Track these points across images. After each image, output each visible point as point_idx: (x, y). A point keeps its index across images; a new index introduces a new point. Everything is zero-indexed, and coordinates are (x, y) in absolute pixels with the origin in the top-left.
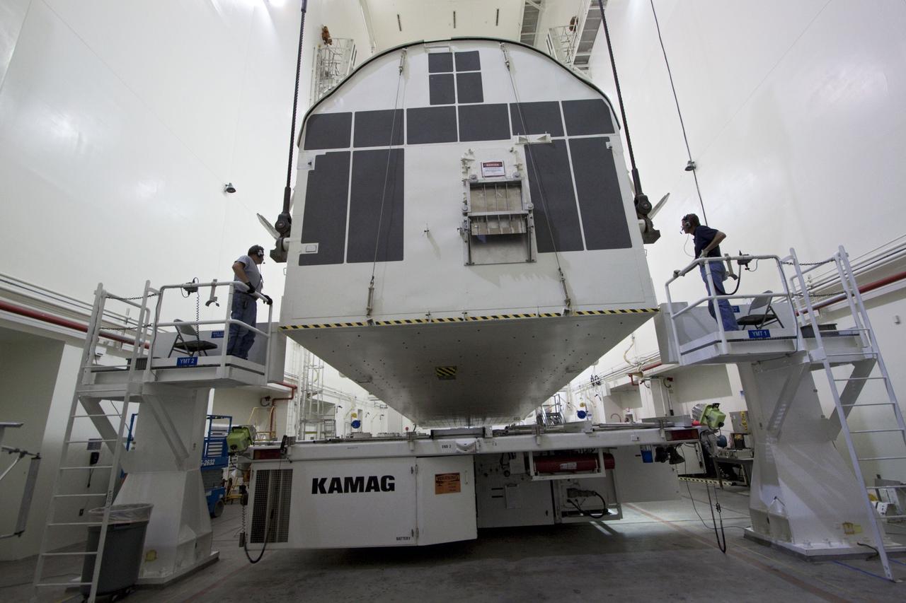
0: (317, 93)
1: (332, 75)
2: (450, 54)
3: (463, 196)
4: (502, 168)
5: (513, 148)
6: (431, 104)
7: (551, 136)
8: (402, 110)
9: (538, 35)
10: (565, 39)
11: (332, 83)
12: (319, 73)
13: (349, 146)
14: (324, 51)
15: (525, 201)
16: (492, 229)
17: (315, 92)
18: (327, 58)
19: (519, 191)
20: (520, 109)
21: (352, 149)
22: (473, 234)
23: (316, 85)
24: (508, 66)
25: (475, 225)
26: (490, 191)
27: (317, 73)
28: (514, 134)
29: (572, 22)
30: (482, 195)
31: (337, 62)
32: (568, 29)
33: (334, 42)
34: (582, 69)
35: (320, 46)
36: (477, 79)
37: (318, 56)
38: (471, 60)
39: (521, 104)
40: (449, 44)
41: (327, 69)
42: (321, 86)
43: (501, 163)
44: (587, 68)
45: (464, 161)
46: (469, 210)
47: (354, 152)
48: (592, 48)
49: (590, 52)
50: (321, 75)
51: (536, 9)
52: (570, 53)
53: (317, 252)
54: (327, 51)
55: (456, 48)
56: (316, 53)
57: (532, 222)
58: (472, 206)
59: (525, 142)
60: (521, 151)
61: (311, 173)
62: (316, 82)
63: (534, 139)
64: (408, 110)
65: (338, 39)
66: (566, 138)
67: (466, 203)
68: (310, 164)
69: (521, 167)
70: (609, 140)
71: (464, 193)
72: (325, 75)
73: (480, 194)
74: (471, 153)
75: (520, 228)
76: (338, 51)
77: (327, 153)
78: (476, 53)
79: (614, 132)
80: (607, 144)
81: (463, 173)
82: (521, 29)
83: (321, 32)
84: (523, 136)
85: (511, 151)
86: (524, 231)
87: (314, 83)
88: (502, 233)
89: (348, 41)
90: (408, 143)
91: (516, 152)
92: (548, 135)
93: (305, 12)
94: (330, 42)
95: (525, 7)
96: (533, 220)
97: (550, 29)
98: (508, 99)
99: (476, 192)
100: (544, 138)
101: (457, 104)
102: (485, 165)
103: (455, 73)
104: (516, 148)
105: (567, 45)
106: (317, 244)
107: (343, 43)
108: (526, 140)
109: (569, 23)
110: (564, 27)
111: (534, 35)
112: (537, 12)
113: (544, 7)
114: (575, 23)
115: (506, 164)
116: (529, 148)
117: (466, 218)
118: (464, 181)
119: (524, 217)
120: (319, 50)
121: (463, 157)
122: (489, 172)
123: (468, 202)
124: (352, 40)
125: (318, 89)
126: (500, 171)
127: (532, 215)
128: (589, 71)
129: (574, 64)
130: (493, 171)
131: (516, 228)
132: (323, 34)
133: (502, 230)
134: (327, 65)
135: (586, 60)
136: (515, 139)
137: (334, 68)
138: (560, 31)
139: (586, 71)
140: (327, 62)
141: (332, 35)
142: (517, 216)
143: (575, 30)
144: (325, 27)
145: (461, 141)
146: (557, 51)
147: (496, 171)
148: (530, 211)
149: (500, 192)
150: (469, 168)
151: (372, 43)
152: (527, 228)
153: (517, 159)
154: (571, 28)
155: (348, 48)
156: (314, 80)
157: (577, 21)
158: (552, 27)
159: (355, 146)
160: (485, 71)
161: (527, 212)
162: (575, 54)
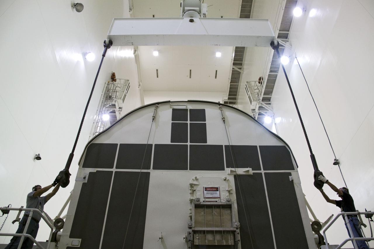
0: (102, 107)
1: (113, 98)
2: (187, 110)
3: (190, 212)
4: (218, 192)
5: (226, 178)
6: (171, 142)
7: (252, 170)
8: (152, 145)
9: (240, 85)
10: (256, 88)
11: (112, 102)
12: (105, 96)
13: (112, 167)
14: (111, 85)
15: (234, 220)
16: (209, 241)
17: (101, 106)
18: (112, 89)
19: (229, 211)
20: (231, 149)
21: (114, 170)
22: (195, 244)
23: (102, 102)
24: (224, 121)
25: (197, 236)
26: (209, 210)
27: (104, 96)
28: (227, 167)
29: (260, 79)
30: (203, 213)
31: (117, 91)
32: (257, 83)
33: (117, 80)
34: (267, 104)
35: (109, 82)
36: (203, 127)
37: (107, 87)
38: (200, 115)
39: (232, 146)
40: (186, 104)
41: (110, 94)
42: (105, 103)
43: (218, 188)
44: (270, 104)
45: (192, 185)
46: (193, 226)
47: (116, 172)
48: (272, 93)
49: (271, 95)
50: (107, 97)
51: (239, 72)
52: (259, 95)
53: (79, 246)
54: (113, 85)
55: (190, 107)
56: (106, 85)
57: (239, 237)
58: (195, 222)
59: (235, 173)
60: (232, 179)
61: (84, 184)
62: (103, 101)
63: (241, 171)
64: (156, 145)
65: (120, 79)
66: (263, 171)
67: (191, 217)
68: (85, 178)
69: (231, 192)
70: (291, 175)
71: (190, 209)
72: (108, 98)
73: (201, 211)
74: (196, 179)
75: (230, 241)
76: (119, 85)
77: (97, 171)
78: (204, 111)
79: (294, 170)
80: (290, 177)
81: (190, 193)
82: (230, 81)
83: (111, 75)
84: (233, 169)
85: (225, 180)
86: (233, 244)
87: (101, 101)
88: (216, 244)
89: (126, 81)
90: (154, 168)
91: (228, 180)
92: (250, 169)
93: (105, 56)
94: (115, 80)
95: (232, 70)
96: (239, 236)
97: (247, 82)
98: (224, 142)
99: (200, 210)
100: (248, 171)
101: (189, 144)
102: (206, 189)
103: (189, 122)
104: (228, 178)
105: (257, 91)
106: (80, 240)
107: (122, 82)
108: (235, 172)
109: (258, 80)
110: (255, 82)
111: (238, 85)
112: (239, 73)
113: (243, 71)
114: (261, 80)
115: (221, 189)
116: (237, 178)
117: (191, 230)
118: (191, 201)
119: (233, 232)
120: (108, 84)
121: (191, 182)
122: (208, 194)
123: (193, 218)
124: (128, 80)
125: (103, 104)
126: (217, 194)
127: (238, 231)
128: (271, 105)
129: (262, 101)
130: (211, 194)
131: (227, 241)
132: (112, 76)
133: (216, 242)
134: (111, 92)
135: (269, 99)
136: (228, 170)
137: (115, 94)
138: (253, 84)
139: (269, 105)
140: (111, 91)
141: (117, 77)
142: (228, 232)
143: (261, 83)
144: (114, 73)
145: (190, 169)
146: (251, 93)
147: (213, 194)
148: (237, 228)
149: (216, 211)
150: (195, 190)
151: (139, 83)
152: (235, 241)
153: (229, 186)
154: (259, 83)
155: (125, 84)
156: (102, 99)
157: (262, 79)
158: (248, 81)
159: (116, 168)
160: (208, 122)
161: (235, 229)
162: (262, 96)
